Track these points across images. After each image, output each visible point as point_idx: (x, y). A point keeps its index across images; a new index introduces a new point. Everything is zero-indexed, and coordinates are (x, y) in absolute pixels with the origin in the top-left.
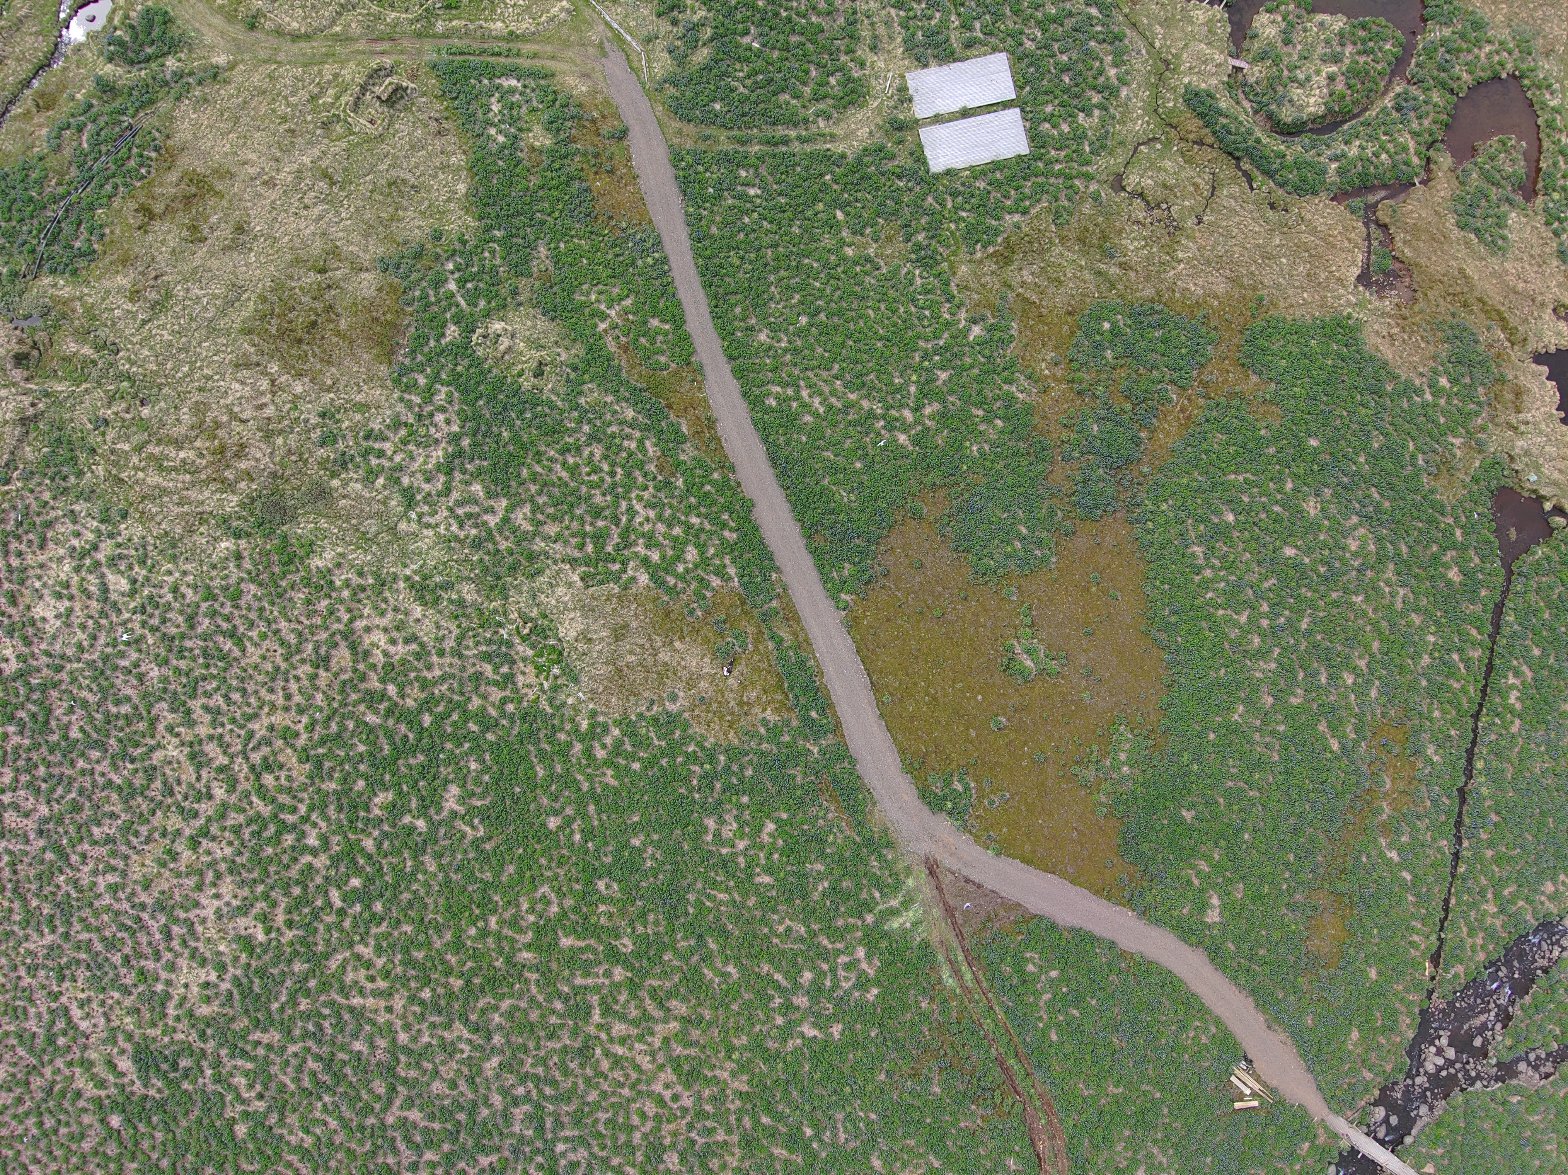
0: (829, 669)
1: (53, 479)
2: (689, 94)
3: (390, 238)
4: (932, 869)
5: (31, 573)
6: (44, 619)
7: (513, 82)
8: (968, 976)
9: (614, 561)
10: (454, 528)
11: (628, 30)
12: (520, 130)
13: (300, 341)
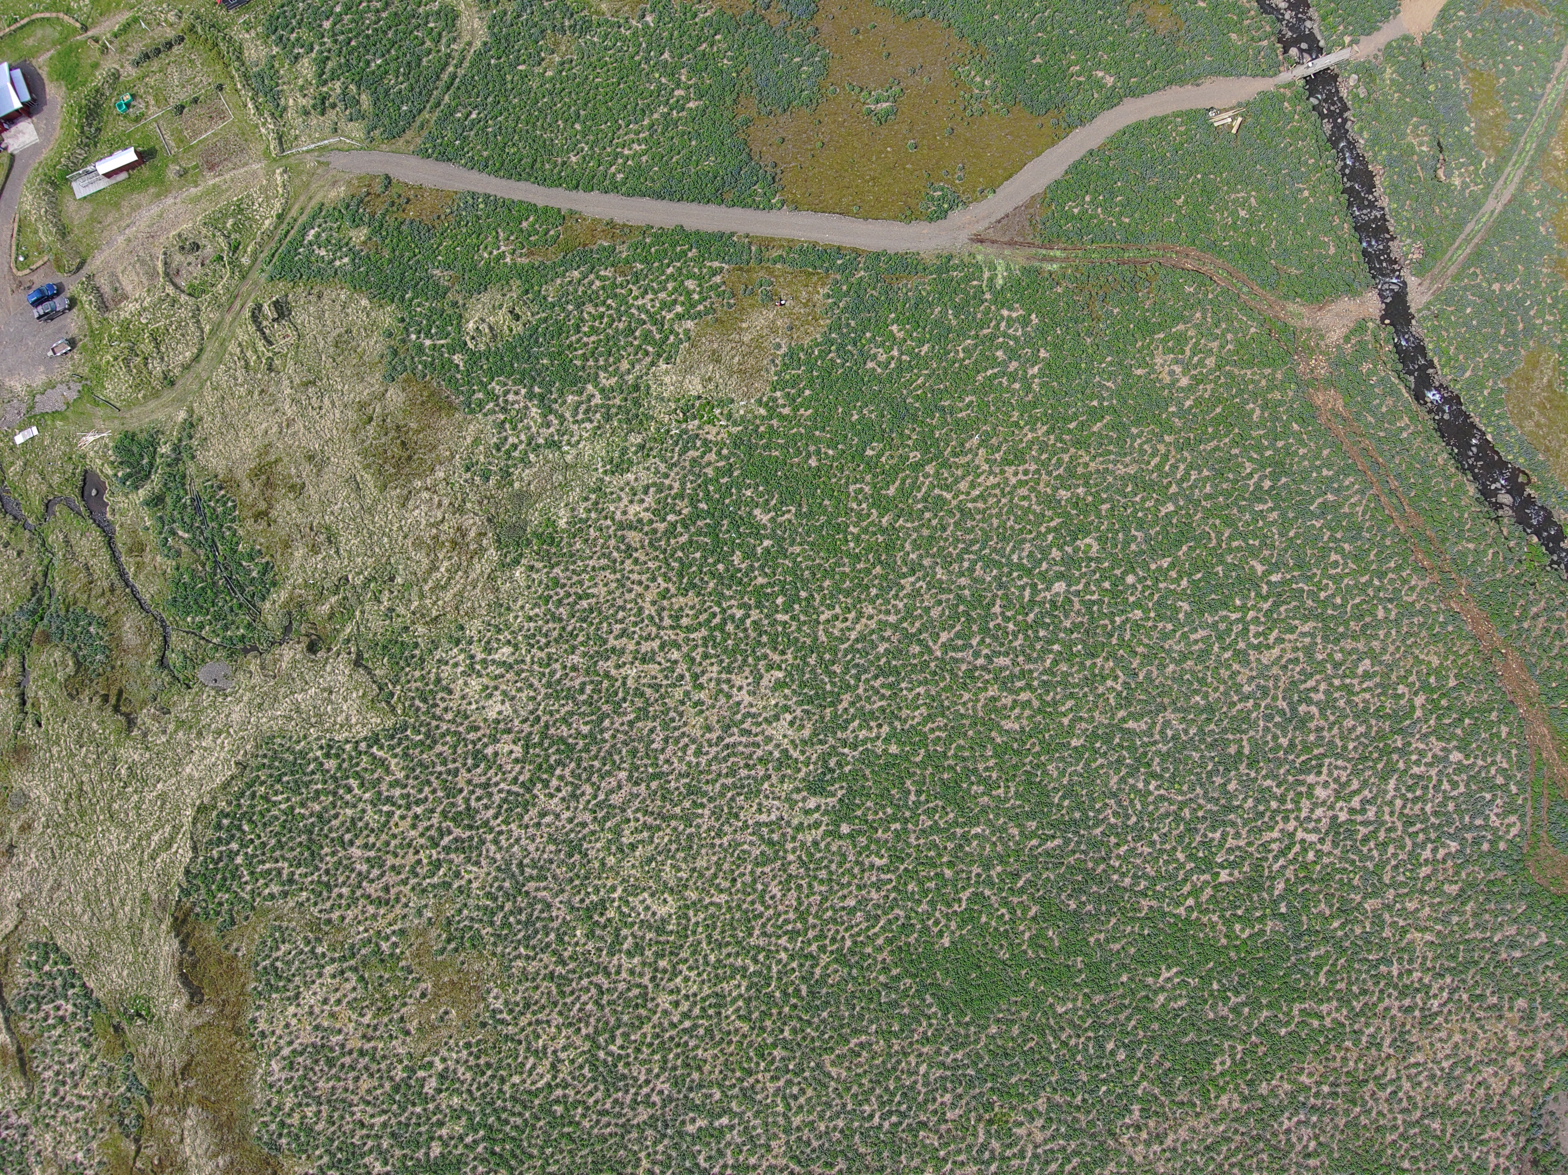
0: (815, 236)
1: (409, 665)
2: (386, 121)
3: (372, 366)
4: (979, 239)
5: (463, 708)
6: (500, 713)
7: (312, 232)
8: (1058, 253)
9: (668, 338)
10: (588, 425)
11: (319, 140)
12: (347, 244)
13: (410, 458)
